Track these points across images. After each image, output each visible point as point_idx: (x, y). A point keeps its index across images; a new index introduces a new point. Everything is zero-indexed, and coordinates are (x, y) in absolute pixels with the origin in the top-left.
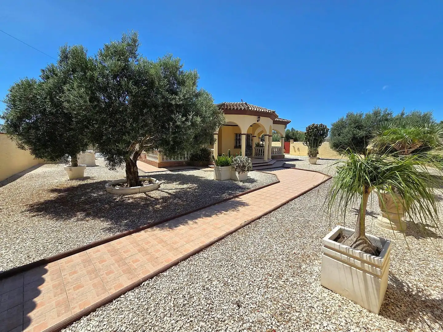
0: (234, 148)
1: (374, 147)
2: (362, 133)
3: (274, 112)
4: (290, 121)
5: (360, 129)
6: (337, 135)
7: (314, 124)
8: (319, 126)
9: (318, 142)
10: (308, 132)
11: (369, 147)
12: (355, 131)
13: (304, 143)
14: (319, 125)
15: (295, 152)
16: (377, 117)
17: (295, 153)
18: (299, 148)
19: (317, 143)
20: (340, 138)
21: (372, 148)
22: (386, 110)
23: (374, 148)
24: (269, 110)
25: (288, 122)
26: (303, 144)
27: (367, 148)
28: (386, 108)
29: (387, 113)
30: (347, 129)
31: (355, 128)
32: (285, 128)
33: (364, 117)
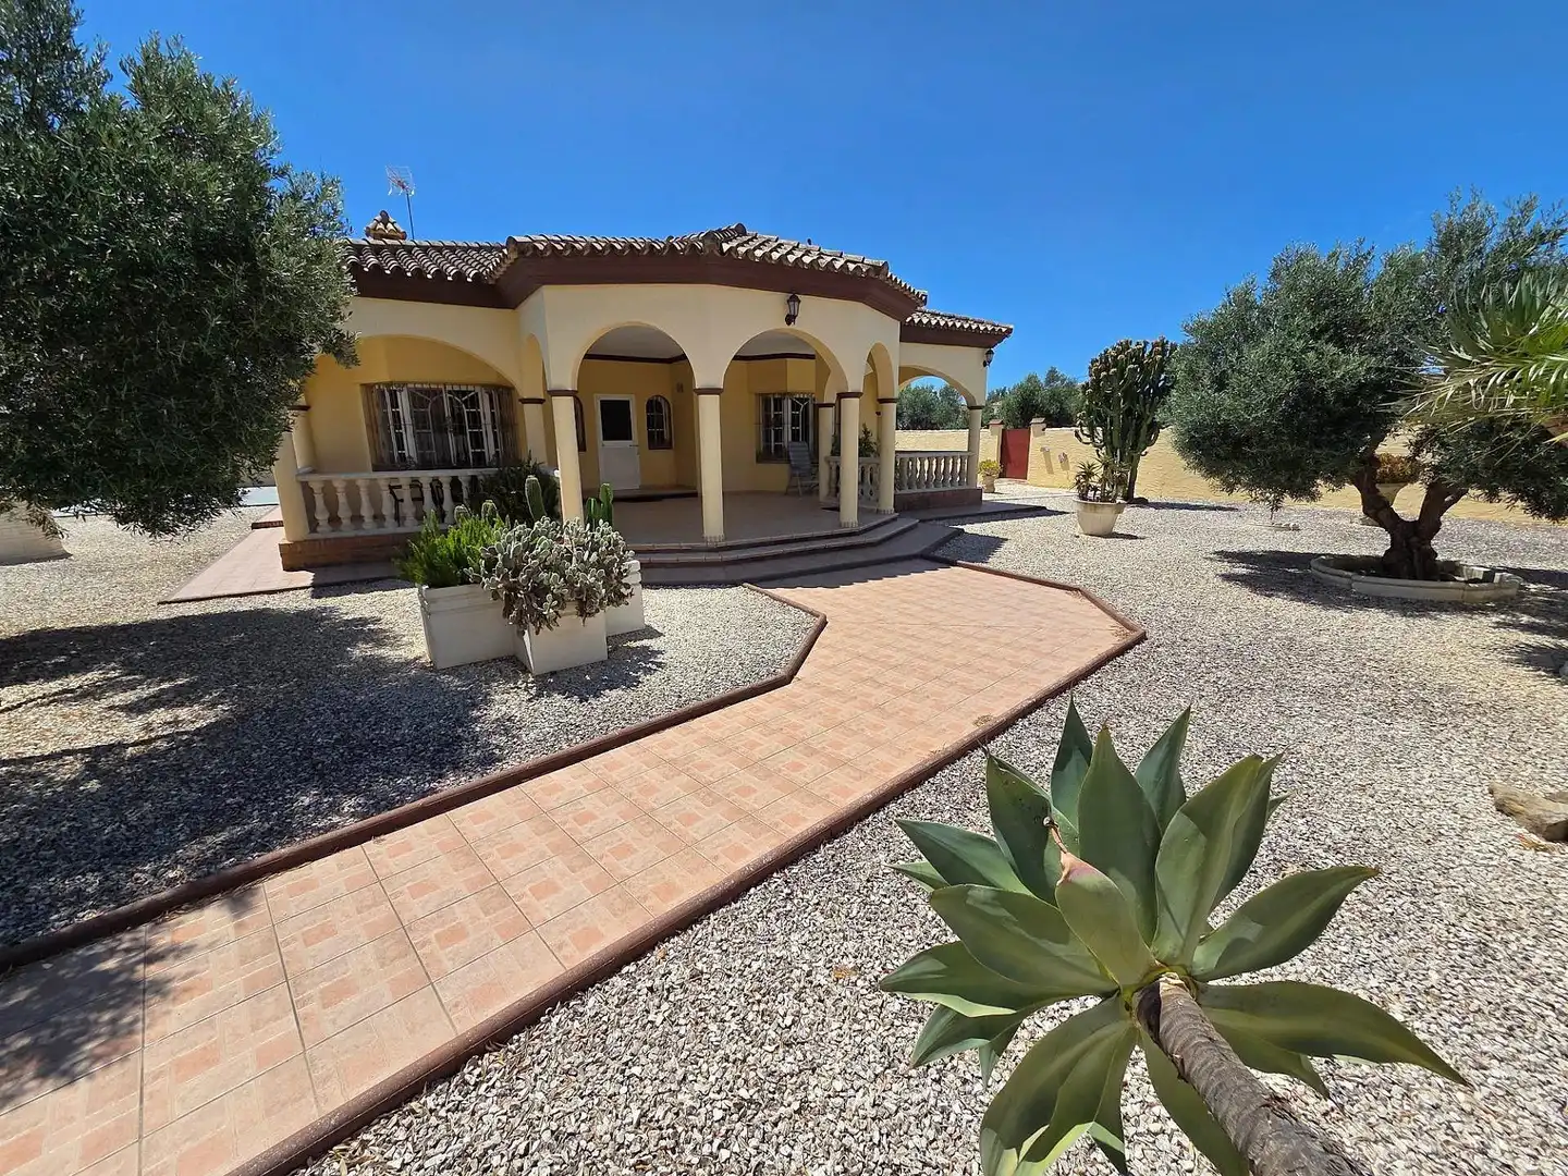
0: (758, 461)
1: (1418, 447)
2: (1354, 365)
3: (877, 269)
4: (1009, 331)
5: (1340, 342)
6: (1207, 381)
7: (1128, 344)
8: (1151, 354)
9: (1145, 427)
10: (1097, 381)
11: (1395, 446)
12: (1311, 354)
13: (1080, 433)
14: (1149, 349)
15: (1051, 471)
16: (1458, 261)
17: (1047, 479)
18: (1065, 456)
19: (1137, 434)
20: (1225, 398)
21: (1407, 453)
22: (1528, 208)
23: (1417, 452)
24: (853, 256)
25: (995, 337)
26: (1077, 435)
27: (1380, 450)
28: (1526, 197)
29: (1526, 231)
30: (1267, 345)
31: (1316, 338)
32: (985, 365)
33: (1376, 269)
